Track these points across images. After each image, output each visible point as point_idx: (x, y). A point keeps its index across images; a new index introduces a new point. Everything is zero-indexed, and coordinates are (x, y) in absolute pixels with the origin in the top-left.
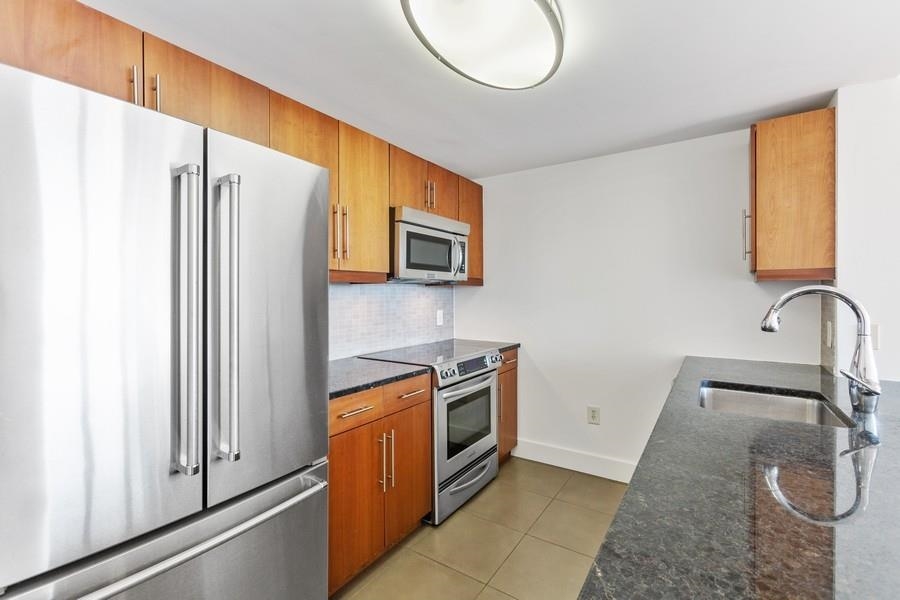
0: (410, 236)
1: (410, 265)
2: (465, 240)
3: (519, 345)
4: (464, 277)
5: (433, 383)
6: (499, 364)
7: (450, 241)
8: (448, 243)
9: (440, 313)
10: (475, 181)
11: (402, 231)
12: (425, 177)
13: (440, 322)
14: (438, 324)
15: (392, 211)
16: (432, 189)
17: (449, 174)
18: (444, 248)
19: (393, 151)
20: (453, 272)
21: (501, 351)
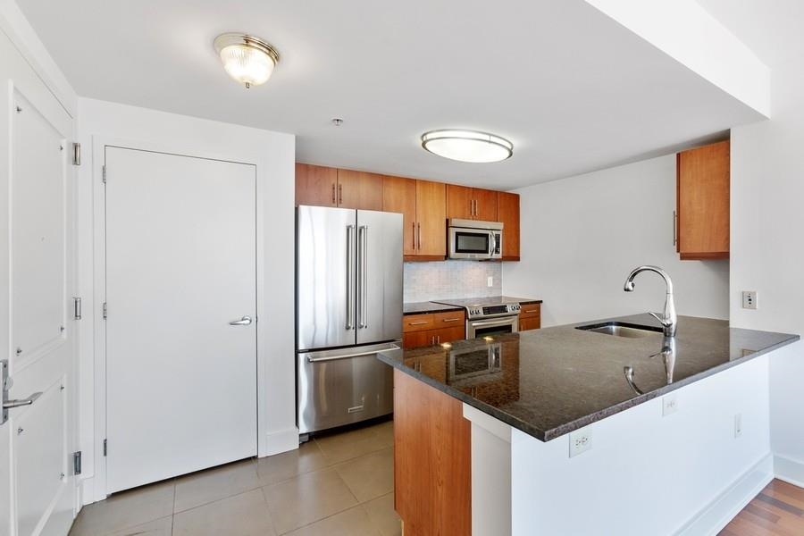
0: (458, 234)
1: (457, 251)
2: (500, 233)
3: (541, 302)
4: (500, 256)
5: (466, 317)
6: (519, 311)
7: (488, 235)
8: (487, 236)
9: (490, 279)
10: (511, 192)
11: (453, 232)
12: (470, 196)
13: (490, 284)
14: (489, 285)
15: (447, 221)
16: (475, 204)
17: (490, 192)
18: (484, 239)
19: (448, 187)
20: (490, 254)
21: (520, 304)
